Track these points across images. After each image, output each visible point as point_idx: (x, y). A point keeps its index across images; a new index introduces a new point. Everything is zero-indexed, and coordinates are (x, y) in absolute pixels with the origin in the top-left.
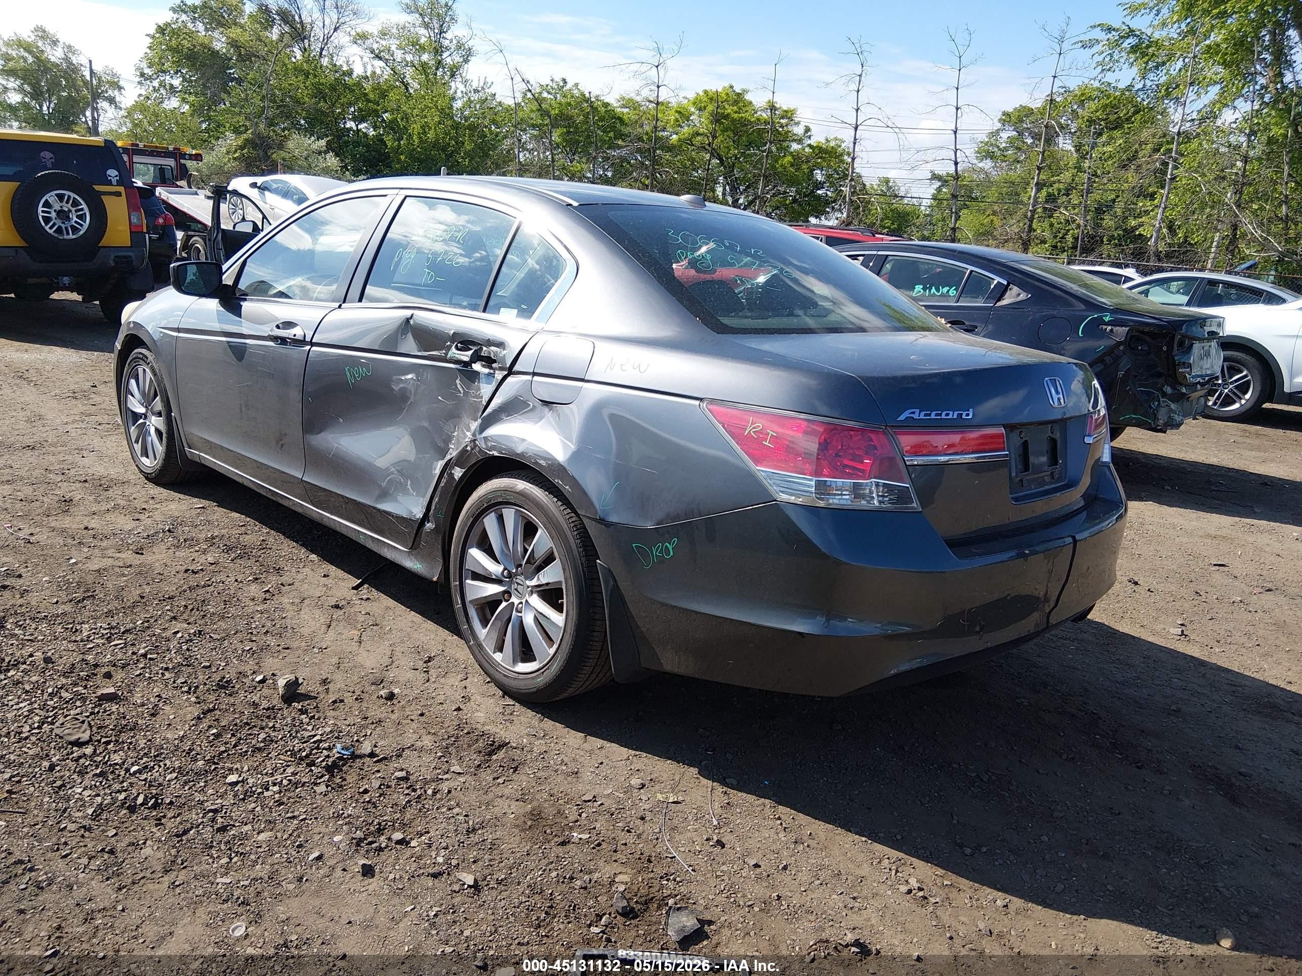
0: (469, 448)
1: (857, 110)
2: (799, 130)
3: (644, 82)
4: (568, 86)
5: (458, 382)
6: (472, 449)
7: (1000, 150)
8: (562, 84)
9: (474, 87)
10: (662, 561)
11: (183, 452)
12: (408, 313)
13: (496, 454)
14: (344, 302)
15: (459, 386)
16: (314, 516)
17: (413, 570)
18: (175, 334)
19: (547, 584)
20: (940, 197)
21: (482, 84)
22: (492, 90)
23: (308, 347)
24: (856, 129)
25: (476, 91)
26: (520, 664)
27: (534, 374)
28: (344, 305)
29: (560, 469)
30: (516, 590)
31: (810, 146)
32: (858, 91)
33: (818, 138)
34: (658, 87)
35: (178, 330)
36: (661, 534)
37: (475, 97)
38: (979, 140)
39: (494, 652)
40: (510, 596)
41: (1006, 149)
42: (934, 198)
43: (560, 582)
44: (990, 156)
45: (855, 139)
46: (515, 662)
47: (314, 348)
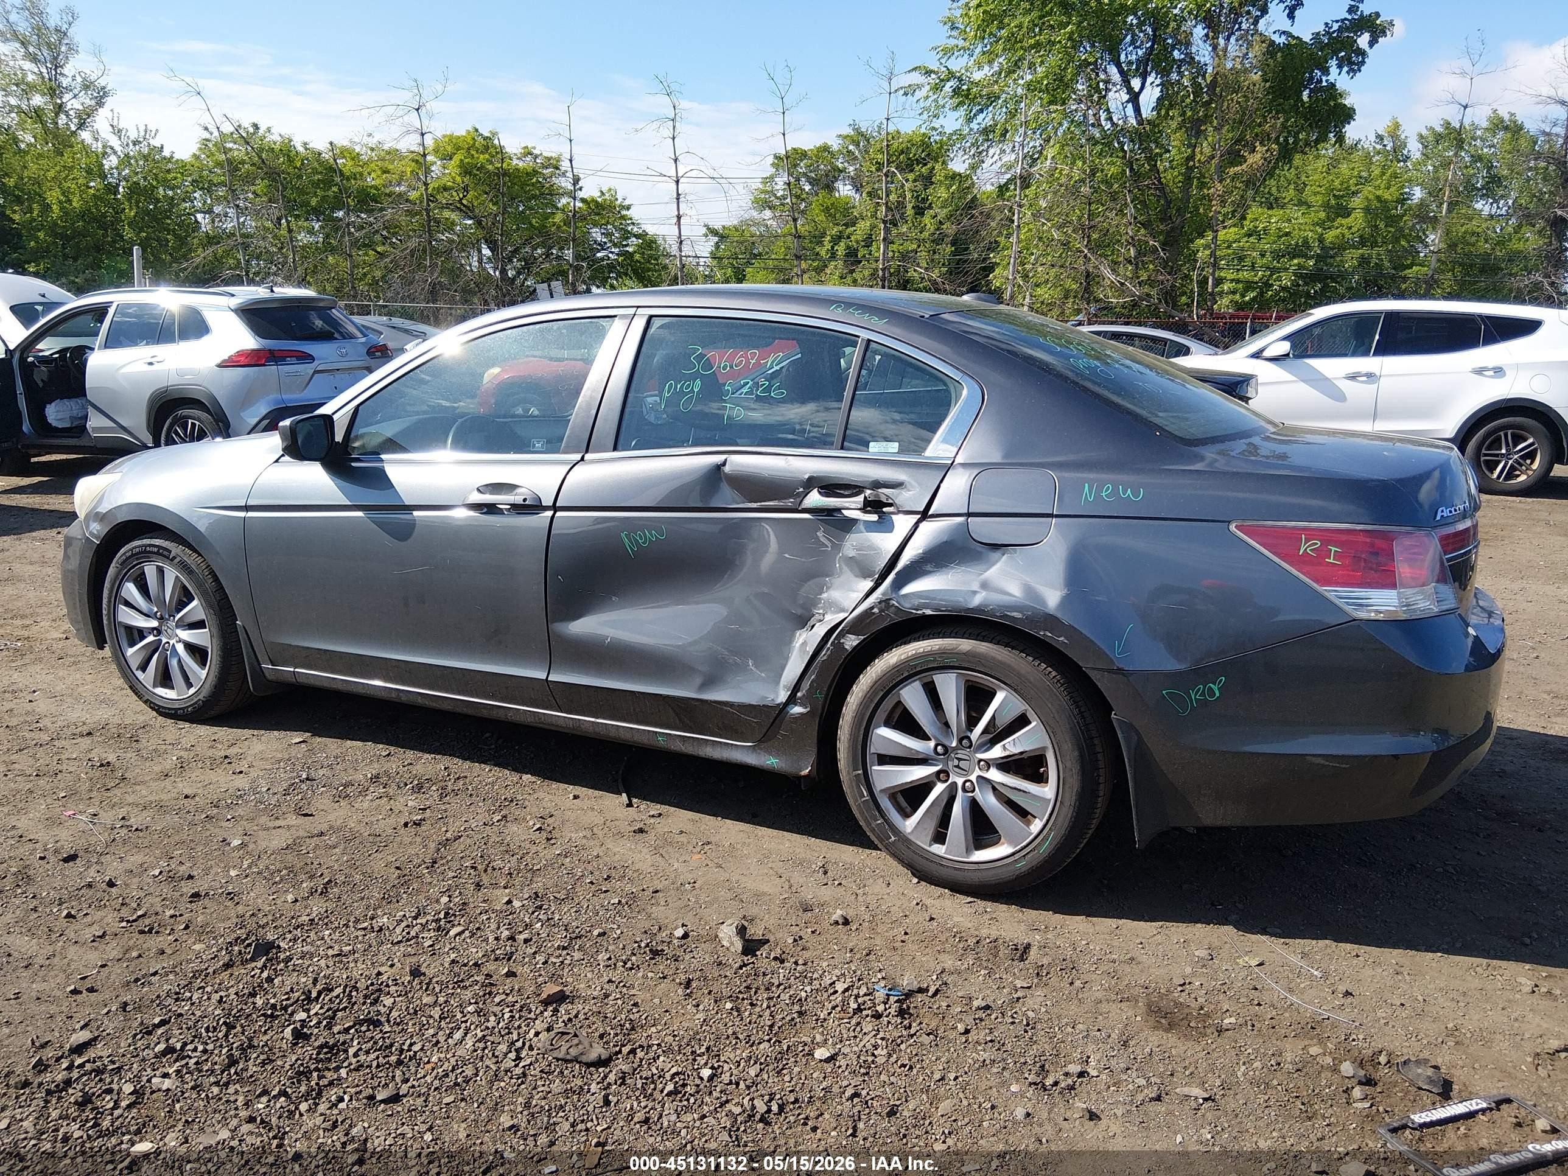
0: (876, 610)
1: (676, 161)
2: (566, 184)
3: (405, 129)
4: (261, 132)
5: (820, 534)
6: (881, 611)
7: (777, 198)
8: (251, 130)
9: (132, 138)
10: (1204, 703)
11: (259, 672)
12: (719, 458)
13: (929, 612)
14: (587, 451)
15: (822, 539)
16: (561, 723)
17: (765, 767)
18: (242, 514)
19: (1022, 753)
20: (718, 255)
21: (142, 133)
22: (156, 143)
23: (550, 513)
24: (677, 182)
25: (136, 143)
26: (977, 853)
27: (969, 515)
28: (588, 457)
29: (1050, 620)
30: (958, 767)
31: (583, 200)
32: (674, 138)
33: (590, 190)
34: (423, 135)
35: (247, 508)
36: (1200, 674)
37: (132, 151)
38: (754, 187)
39: (930, 845)
40: (948, 776)
41: (784, 197)
42: (714, 257)
43: (1044, 749)
44: (766, 205)
45: (678, 195)
46: (968, 852)
47: (559, 514)
